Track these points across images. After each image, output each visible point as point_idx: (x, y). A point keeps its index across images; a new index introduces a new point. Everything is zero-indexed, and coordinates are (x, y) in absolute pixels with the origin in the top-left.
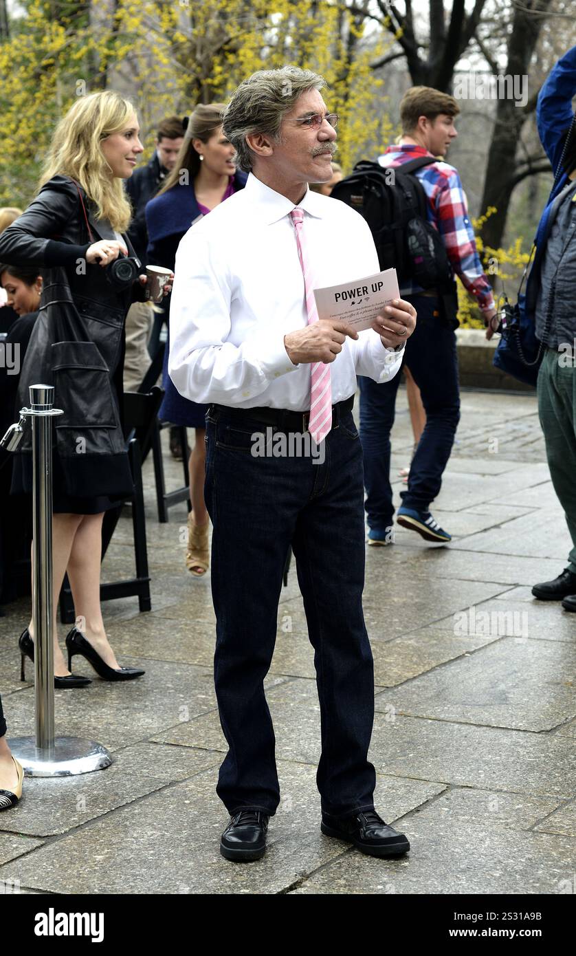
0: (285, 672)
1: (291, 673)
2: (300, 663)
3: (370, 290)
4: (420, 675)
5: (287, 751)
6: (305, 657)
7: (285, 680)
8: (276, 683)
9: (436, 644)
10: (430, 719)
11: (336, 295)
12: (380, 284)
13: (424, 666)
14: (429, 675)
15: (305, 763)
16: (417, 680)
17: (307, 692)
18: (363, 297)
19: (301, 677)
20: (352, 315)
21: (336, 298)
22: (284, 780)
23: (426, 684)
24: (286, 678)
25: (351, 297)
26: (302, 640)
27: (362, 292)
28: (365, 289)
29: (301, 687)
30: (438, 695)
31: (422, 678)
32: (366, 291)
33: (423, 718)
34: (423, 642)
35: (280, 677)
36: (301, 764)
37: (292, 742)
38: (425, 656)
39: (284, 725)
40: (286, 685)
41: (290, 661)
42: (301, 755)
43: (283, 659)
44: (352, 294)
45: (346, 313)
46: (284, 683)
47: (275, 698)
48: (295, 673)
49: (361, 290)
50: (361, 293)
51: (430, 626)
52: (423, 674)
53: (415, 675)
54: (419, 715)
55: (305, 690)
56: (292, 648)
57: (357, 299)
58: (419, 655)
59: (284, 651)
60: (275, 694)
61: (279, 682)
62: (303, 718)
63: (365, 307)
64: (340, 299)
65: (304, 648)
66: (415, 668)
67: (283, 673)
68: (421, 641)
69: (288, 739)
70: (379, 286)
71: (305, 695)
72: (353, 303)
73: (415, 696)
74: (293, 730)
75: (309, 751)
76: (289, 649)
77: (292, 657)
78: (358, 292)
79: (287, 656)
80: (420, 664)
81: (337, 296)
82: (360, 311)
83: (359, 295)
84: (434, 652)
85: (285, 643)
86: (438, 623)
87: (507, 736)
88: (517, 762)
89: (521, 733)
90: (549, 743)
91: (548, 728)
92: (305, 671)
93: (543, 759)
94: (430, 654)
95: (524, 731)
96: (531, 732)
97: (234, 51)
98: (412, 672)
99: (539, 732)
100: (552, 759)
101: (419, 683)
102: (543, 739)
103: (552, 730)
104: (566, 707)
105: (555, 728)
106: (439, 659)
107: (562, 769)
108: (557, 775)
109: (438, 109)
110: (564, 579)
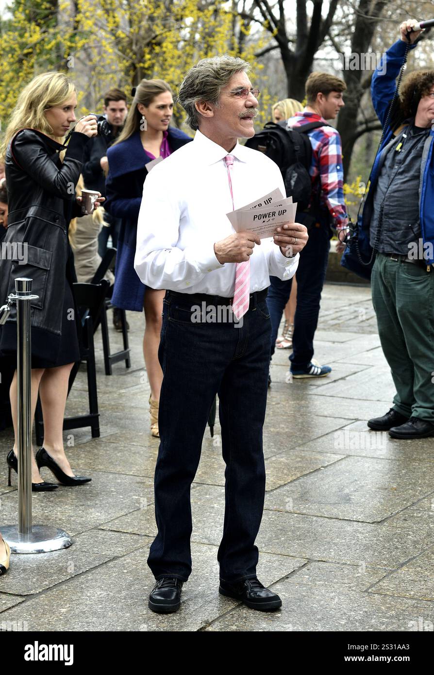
1: (198, 481)
3: (277, 214)
4: (289, 483)
5: (196, 536)
9: (301, 461)
10: (296, 513)
11: (254, 216)
13: (292, 476)
14: (296, 482)
18: (271, 218)
19: (205, 484)
20: (261, 229)
21: (254, 218)
23: (294, 489)
25: (264, 218)
27: (272, 215)
29: (205, 491)
30: (302, 497)
31: (291, 484)
32: (274, 214)
33: (291, 513)
34: (292, 459)
36: (206, 545)
38: (293, 469)
42: (206, 538)
44: (265, 216)
45: (258, 227)
48: (201, 481)
51: (297, 448)
52: (292, 482)
55: (209, 493)
57: (267, 219)
58: (289, 469)
62: (207, 513)
63: (271, 224)
64: (257, 219)
66: (286, 478)
68: (289, 459)
70: (284, 212)
71: (208, 496)
72: (264, 222)
73: (285, 497)
75: (211, 536)
78: (269, 215)
80: (289, 475)
82: (267, 227)
84: (299, 467)
86: (302, 446)
87: (350, 525)
88: (357, 544)
89: (360, 523)
90: (380, 531)
91: (379, 520)
92: (208, 480)
93: (375, 541)
94: (296, 468)
95: (362, 522)
96: (367, 522)
97: (159, 44)
98: (283, 480)
99: (372, 523)
100: (381, 542)
101: (288, 488)
102: (375, 528)
103: (381, 521)
104: (392, 505)
105: (384, 520)
106: (302, 472)
107: (389, 549)
108: (385, 553)
109: (330, 88)
110: (390, 415)
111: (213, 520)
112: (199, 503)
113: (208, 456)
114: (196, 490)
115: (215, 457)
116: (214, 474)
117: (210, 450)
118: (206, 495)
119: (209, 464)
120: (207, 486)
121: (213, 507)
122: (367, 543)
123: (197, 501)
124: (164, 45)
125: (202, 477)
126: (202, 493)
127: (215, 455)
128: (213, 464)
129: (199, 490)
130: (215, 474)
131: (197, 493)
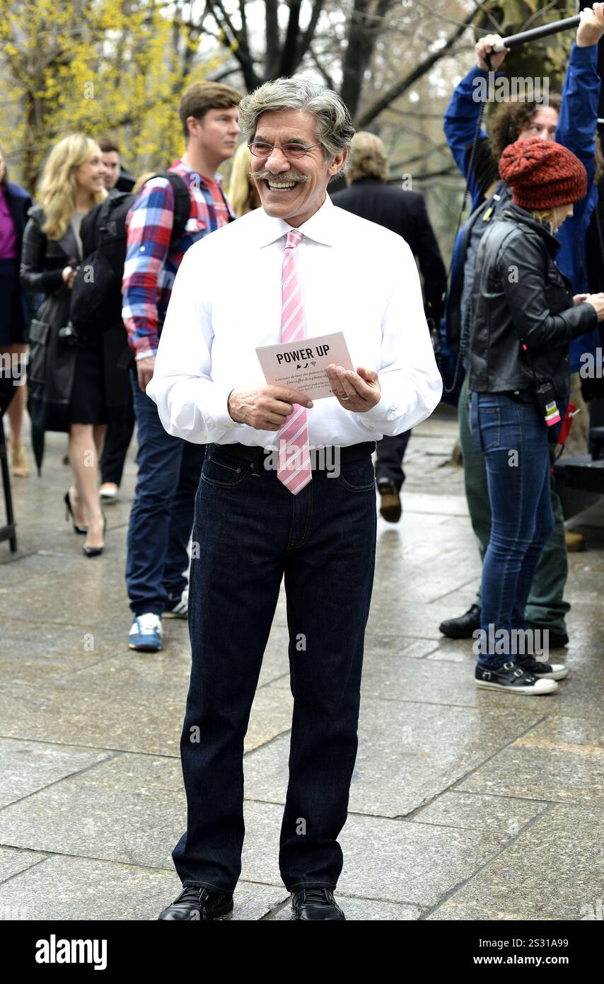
0: (109, 746)
1: (116, 747)
2: (127, 734)
3: (314, 353)
4: (260, 747)
5: (110, 848)
6: (132, 726)
7: (109, 756)
8: (99, 760)
9: (277, 708)
10: (272, 803)
11: (278, 355)
12: (326, 348)
13: (264, 735)
14: (270, 746)
15: (131, 864)
16: (257, 753)
17: (133, 771)
18: (309, 361)
19: (127, 752)
20: (300, 380)
21: (279, 360)
22: (105, 887)
23: (267, 759)
24: (111, 753)
25: (295, 360)
26: (129, 704)
27: (306, 354)
28: (309, 352)
29: (127, 764)
30: (280, 772)
31: (262, 750)
32: (310, 353)
33: (264, 802)
34: (264, 705)
35: (104, 752)
36: (125, 866)
37: (116, 835)
38: (266, 722)
39: (106, 814)
40: (110, 762)
41: (115, 732)
42: (126, 853)
43: (108, 729)
44: (295, 356)
45: (293, 377)
46: (109, 759)
47: (97, 779)
48: (121, 746)
49: (304, 352)
50: (306, 356)
51: (272, 685)
52: (264, 745)
53: (254, 747)
54: (259, 798)
55: (132, 768)
56: (118, 714)
57: (302, 362)
58: (258, 721)
59: (110, 719)
60: (97, 773)
61: (103, 758)
62: (129, 805)
63: (314, 373)
64: (283, 361)
65: (131, 715)
66: (255, 739)
67: (107, 747)
68: (261, 703)
69: (110, 832)
70: (325, 350)
71: (131, 774)
72: (299, 367)
73: (254, 774)
74: (117, 821)
75: (134, 847)
76: (115, 717)
77: (117, 726)
78: (302, 355)
79: (113, 726)
80: (259, 733)
81: (279, 358)
82: (308, 377)
83: (303, 359)
84: (275, 717)
85: (111, 709)
86: (279, 681)
87: (359, 823)
88: (372, 858)
89: (374, 819)
90: (407, 832)
91: (405, 812)
92: (132, 744)
93: (400, 853)
94: (271, 721)
95: (378, 816)
96: (385, 817)
97: (66, 63)
98: (251, 742)
99: (395, 818)
100: (410, 853)
101: (259, 757)
102: (400, 827)
103: (409, 814)
104: (424, 784)
105: (412, 812)
106: (281, 727)
107: (423, 866)
108: (417, 873)
109: (204, 104)
110: (472, 615)
111: (139, 819)
112: (116, 787)
113: (132, 701)
114: (113, 763)
115: (143, 703)
116: (141, 733)
117: (136, 690)
118: (128, 772)
119: (134, 716)
120: (130, 755)
121: (139, 795)
122: (388, 856)
123: (113, 783)
124: (74, 64)
125: (122, 739)
126: (122, 769)
127: (143, 700)
128: (141, 715)
129: (116, 763)
130: (144, 733)
131: (114, 768)
